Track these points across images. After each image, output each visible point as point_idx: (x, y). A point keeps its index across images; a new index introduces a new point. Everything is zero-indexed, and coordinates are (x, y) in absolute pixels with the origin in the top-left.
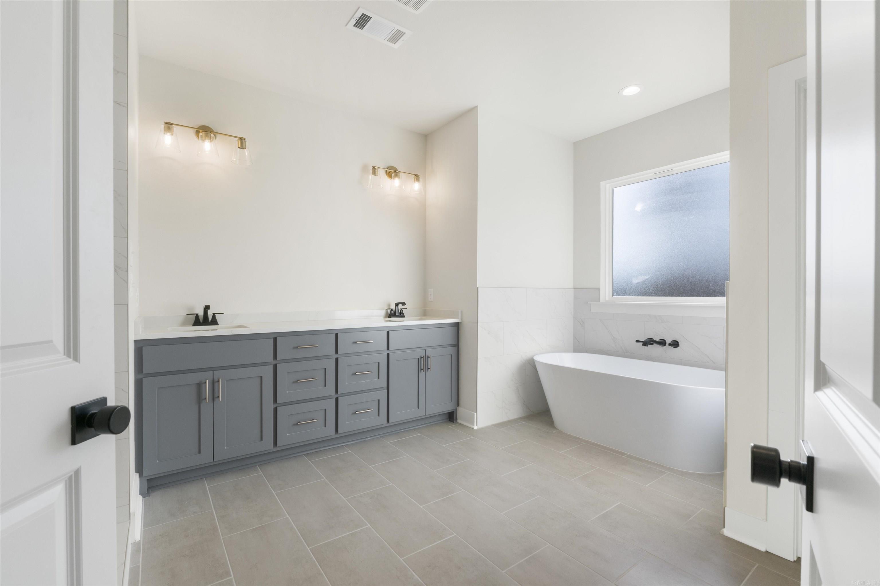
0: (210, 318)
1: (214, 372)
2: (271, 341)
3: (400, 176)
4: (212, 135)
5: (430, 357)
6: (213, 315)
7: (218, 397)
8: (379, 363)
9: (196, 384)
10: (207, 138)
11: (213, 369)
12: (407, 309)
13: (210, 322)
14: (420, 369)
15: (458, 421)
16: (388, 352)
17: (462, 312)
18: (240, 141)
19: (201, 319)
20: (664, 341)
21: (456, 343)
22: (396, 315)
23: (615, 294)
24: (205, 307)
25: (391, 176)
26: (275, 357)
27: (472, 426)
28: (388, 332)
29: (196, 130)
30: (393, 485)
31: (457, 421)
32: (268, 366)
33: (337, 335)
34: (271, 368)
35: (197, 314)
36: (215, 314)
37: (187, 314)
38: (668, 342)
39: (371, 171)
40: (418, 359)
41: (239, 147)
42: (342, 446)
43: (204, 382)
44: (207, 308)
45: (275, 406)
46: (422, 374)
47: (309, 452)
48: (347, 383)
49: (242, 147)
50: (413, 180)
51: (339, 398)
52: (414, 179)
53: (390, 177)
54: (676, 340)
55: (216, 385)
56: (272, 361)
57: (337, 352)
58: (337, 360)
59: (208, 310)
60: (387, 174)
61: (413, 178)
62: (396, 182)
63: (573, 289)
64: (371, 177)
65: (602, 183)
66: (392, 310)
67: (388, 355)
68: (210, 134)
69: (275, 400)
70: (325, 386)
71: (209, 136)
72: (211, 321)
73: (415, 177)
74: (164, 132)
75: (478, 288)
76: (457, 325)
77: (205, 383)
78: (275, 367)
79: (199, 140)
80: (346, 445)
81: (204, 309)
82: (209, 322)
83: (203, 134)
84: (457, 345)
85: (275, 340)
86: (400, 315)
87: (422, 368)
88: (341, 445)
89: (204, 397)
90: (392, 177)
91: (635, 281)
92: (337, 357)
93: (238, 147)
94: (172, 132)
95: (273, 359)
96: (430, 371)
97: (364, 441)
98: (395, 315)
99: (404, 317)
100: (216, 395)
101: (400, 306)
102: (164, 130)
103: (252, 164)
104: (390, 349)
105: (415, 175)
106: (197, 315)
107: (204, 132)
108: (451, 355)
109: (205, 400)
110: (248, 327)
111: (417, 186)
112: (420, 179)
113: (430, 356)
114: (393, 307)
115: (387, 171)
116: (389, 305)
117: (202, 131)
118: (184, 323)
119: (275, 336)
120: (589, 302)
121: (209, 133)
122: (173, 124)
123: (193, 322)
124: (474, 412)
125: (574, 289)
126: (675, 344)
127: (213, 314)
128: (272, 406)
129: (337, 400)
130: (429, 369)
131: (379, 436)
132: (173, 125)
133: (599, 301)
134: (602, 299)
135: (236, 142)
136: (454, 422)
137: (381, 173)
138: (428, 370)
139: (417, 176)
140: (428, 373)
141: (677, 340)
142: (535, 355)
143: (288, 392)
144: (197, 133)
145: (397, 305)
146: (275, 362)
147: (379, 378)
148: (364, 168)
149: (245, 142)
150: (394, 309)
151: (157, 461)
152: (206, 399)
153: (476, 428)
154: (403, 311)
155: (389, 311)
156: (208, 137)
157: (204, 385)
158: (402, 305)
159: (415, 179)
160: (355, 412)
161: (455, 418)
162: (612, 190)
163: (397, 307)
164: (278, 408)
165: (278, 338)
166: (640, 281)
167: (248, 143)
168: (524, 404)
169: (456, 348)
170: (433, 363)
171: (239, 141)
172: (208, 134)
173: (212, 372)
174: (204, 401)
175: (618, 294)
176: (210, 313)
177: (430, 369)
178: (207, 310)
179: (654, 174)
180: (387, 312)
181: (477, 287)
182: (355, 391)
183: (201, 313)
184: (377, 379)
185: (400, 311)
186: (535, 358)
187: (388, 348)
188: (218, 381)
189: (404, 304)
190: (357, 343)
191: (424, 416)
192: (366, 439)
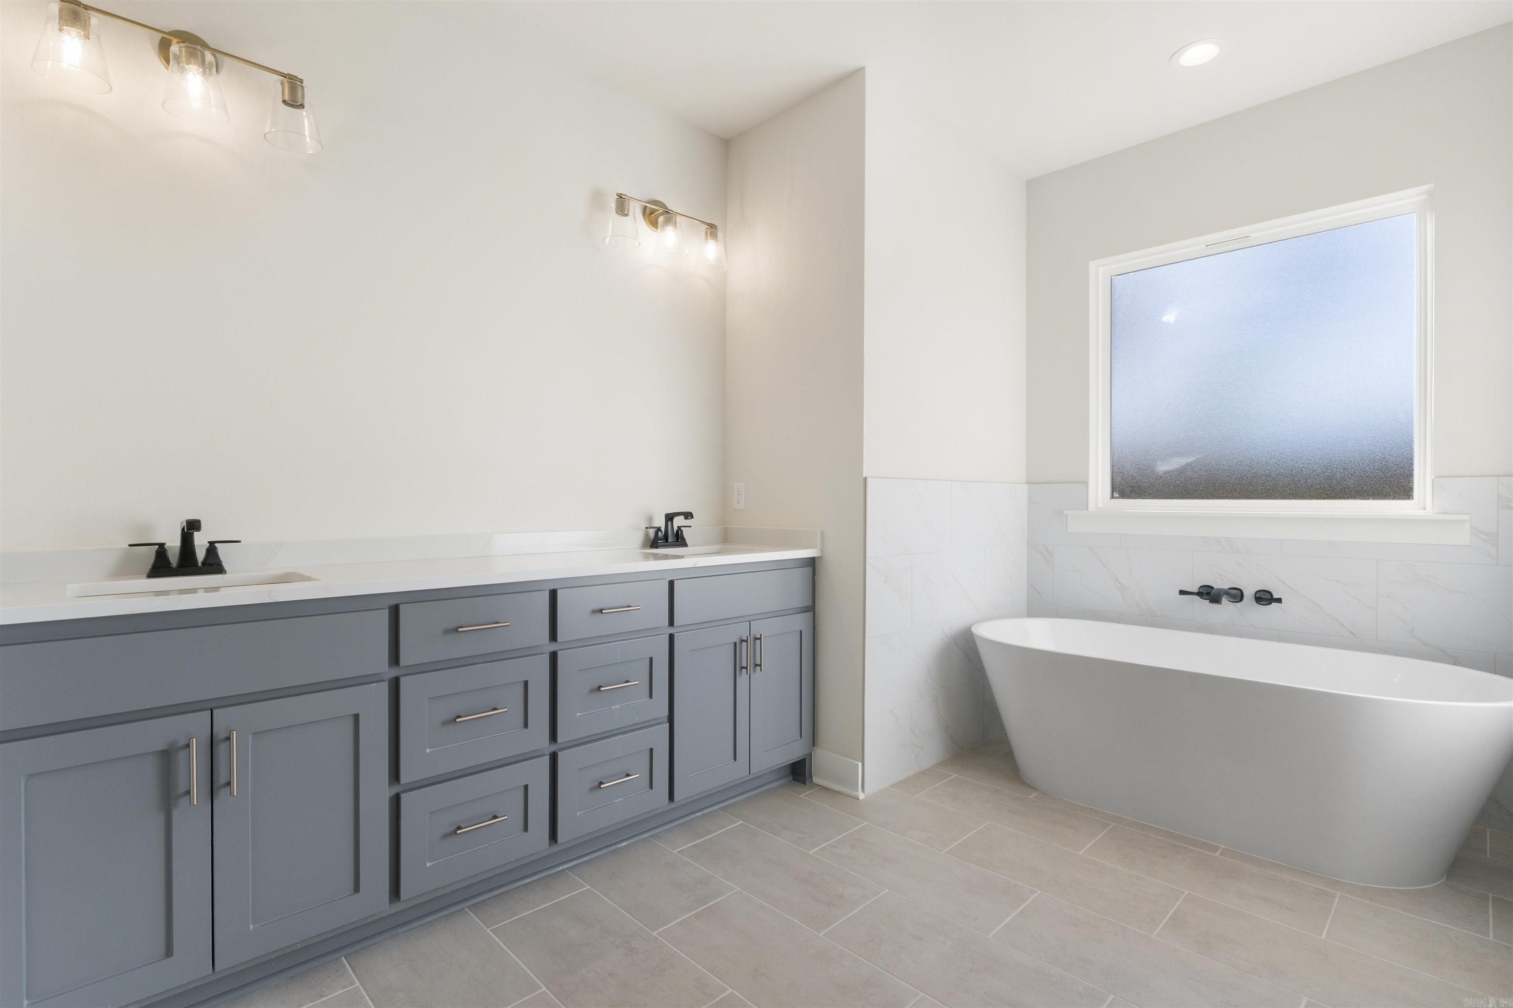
0: (201, 555)
1: (215, 711)
2: (384, 617)
3: (678, 223)
4: (209, 57)
5: (760, 639)
6: (210, 546)
7: (229, 784)
8: (651, 659)
9: (159, 751)
10: (192, 59)
11: (211, 707)
12: (691, 527)
13: (200, 564)
14: (737, 668)
15: (815, 780)
16: (672, 630)
17: (822, 534)
18: (288, 82)
19: (174, 557)
20: (1239, 592)
21: (809, 603)
22: (669, 541)
23: (1116, 495)
24: (185, 524)
25: (657, 222)
26: (395, 658)
27: (854, 793)
28: (671, 584)
29: (160, 36)
30: (735, 992)
31: (812, 781)
32: (375, 684)
33: (553, 594)
34: (382, 691)
35: (161, 545)
36: (216, 544)
37: (130, 545)
38: (1249, 592)
39: (613, 205)
40: (735, 644)
41: (287, 98)
42: (563, 870)
43: (182, 743)
44: (193, 526)
45: (395, 790)
46: (742, 679)
47: (482, 898)
48: (578, 714)
49: (294, 102)
50: (703, 234)
51: (559, 753)
52: (706, 234)
53: (654, 224)
54: (1268, 590)
55: (221, 749)
56: (387, 670)
57: (553, 636)
58: (554, 656)
59: (196, 534)
60: (646, 217)
61: (704, 232)
62: (669, 236)
63: (1027, 485)
64: (613, 220)
65: (1092, 265)
66: (659, 529)
67: (671, 637)
68: (201, 52)
69: (395, 774)
70: (526, 725)
71: (200, 56)
72: (203, 563)
73: (707, 228)
74: (59, 23)
75: (865, 479)
76: (812, 563)
77: (188, 746)
78: (395, 686)
79: (168, 69)
80: (571, 867)
81: (183, 529)
82: (198, 566)
83: (180, 48)
84: (811, 609)
85: (395, 612)
86: (678, 541)
87: (744, 665)
88: (560, 868)
89: (182, 789)
90: (659, 224)
91: (1163, 467)
92: (553, 649)
93: (281, 100)
94: (85, 26)
95: (390, 665)
96: (761, 670)
97: (615, 851)
98: (667, 541)
99: (685, 545)
100: (221, 778)
101: (678, 521)
102: (61, 18)
103: (323, 148)
104: (676, 623)
105: (708, 224)
106: (161, 551)
107: (182, 45)
108: (801, 631)
109: (188, 797)
110: (315, 580)
111: (711, 250)
112: (719, 233)
113: (761, 635)
114: (660, 522)
115: (645, 207)
116: (650, 519)
117: (179, 40)
118: (123, 570)
119: (394, 602)
120: (1065, 512)
121: (199, 47)
122: (87, 7)
123: (149, 566)
124: (857, 760)
125: (1028, 483)
126: (1265, 598)
127: (209, 542)
128: (386, 792)
129: (554, 757)
130: (758, 668)
131: (648, 834)
132: (88, 11)
133: (1087, 509)
134: (1092, 507)
135: (275, 86)
136: (807, 783)
137: (636, 209)
138: (755, 670)
139: (712, 226)
140: (757, 675)
141: (1270, 591)
142: (973, 625)
143: (431, 750)
144: (164, 47)
145: (670, 518)
146: (394, 673)
147: (651, 696)
148: (597, 198)
149: (303, 88)
150: (663, 529)
151: (26, 1002)
152: (188, 792)
153: (862, 796)
154: (682, 531)
155: (652, 532)
156: (198, 58)
157: (182, 755)
158: (685, 519)
159: (709, 234)
160: (596, 784)
161: (807, 774)
162: (1110, 279)
163: (669, 523)
164: (403, 797)
165: (402, 608)
166: (1174, 468)
167: (309, 95)
168: (947, 731)
169: (811, 613)
170: (769, 652)
171: (286, 85)
172: (195, 49)
173: (210, 711)
174: (184, 801)
175: (1124, 494)
176: (200, 541)
177: (760, 665)
178: (193, 533)
179: (1207, 246)
180: (647, 535)
181: (864, 476)
182: (597, 732)
183: (173, 542)
184: (646, 699)
185: (677, 532)
186: (974, 630)
187: (671, 623)
188: (228, 739)
189: (688, 515)
190: (603, 612)
191: (747, 776)
192: (619, 846)
